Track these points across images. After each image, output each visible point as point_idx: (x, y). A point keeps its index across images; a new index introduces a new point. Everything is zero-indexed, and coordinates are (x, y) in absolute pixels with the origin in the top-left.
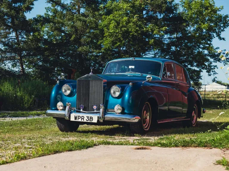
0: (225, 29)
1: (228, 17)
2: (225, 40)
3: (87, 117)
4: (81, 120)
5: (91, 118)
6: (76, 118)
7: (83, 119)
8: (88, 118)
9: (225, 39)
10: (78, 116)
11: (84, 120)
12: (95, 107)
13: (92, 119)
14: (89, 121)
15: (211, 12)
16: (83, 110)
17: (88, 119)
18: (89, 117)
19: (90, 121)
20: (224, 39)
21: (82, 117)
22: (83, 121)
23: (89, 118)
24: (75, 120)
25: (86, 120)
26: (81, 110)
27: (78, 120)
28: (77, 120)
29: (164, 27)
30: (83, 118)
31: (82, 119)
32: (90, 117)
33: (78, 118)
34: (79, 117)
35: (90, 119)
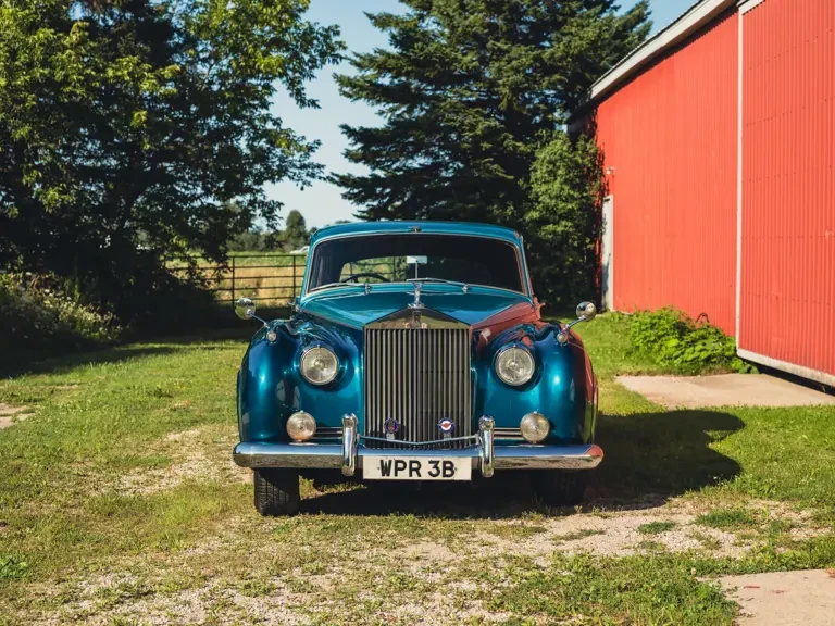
0: (315, 72)
1: (338, 33)
2: (319, 107)
3: (431, 462)
4: (411, 475)
5: (448, 465)
6: (385, 469)
7: (417, 470)
8: (436, 467)
9: (317, 103)
10: (397, 462)
11: (419, 475)
12: (446, 426)
13: (451, 468)
14: (440, 477)
15: (280, 13)
16: (396, 438)
17: (434, 471)
18: (438, 462)
19: (444, 475)
20: (313, 103)
21: (411, 462)
22: (415, 477)
23: (440, 466)
24: (386, 477)
25: (430, 473)
26: (391, 438)
27: (396, 475)
28: (392, 477)
29: (170, 67)
30: (415, 466)
31: (411, 470)
32: (445, 463)
33: (397, 469)
34: (400, 465)
35: (445, 468)
